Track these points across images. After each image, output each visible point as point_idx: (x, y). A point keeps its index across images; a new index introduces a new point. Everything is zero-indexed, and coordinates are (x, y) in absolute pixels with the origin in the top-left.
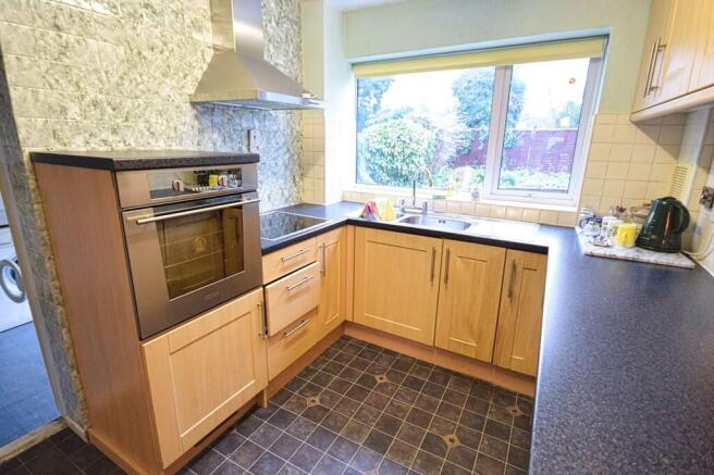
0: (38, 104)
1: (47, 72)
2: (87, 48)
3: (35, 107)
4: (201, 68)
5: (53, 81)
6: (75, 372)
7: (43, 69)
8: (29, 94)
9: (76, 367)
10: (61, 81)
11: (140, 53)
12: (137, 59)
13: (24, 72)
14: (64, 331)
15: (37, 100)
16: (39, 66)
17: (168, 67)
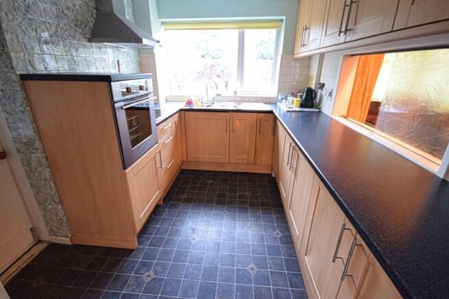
0: (20, 44)
1: (21, 23)
2: (38, 8)
3: (18, 45)
4: (92, 22)
5: (25, 29)
6: (60, 206)
7: (19, 21)
8: (14, 37)
9: (61, 202)
10: (29, 29)
11: (63, 12)
12: (62, 15)
13: (10, 23)
14: (52, 182)
15: (19, 41)
16: (17, 19)
17: (77, 20)
